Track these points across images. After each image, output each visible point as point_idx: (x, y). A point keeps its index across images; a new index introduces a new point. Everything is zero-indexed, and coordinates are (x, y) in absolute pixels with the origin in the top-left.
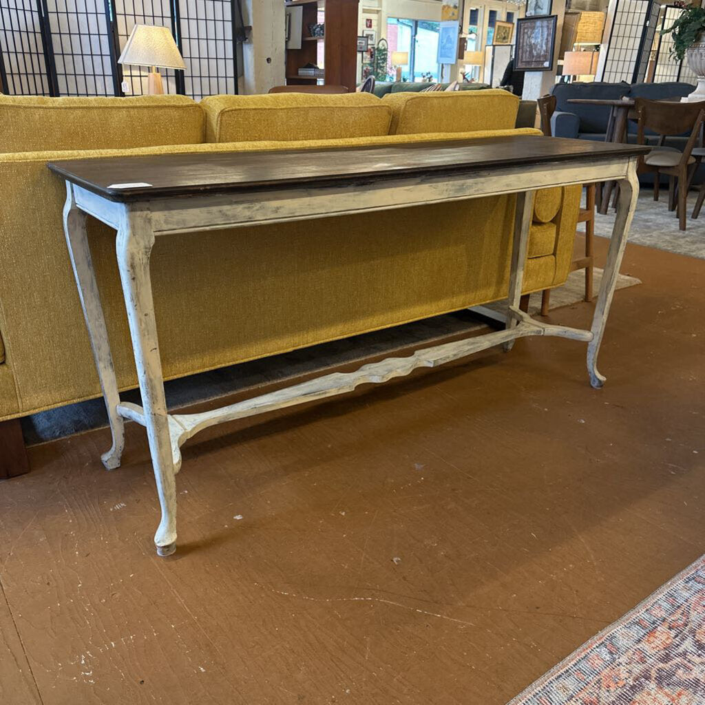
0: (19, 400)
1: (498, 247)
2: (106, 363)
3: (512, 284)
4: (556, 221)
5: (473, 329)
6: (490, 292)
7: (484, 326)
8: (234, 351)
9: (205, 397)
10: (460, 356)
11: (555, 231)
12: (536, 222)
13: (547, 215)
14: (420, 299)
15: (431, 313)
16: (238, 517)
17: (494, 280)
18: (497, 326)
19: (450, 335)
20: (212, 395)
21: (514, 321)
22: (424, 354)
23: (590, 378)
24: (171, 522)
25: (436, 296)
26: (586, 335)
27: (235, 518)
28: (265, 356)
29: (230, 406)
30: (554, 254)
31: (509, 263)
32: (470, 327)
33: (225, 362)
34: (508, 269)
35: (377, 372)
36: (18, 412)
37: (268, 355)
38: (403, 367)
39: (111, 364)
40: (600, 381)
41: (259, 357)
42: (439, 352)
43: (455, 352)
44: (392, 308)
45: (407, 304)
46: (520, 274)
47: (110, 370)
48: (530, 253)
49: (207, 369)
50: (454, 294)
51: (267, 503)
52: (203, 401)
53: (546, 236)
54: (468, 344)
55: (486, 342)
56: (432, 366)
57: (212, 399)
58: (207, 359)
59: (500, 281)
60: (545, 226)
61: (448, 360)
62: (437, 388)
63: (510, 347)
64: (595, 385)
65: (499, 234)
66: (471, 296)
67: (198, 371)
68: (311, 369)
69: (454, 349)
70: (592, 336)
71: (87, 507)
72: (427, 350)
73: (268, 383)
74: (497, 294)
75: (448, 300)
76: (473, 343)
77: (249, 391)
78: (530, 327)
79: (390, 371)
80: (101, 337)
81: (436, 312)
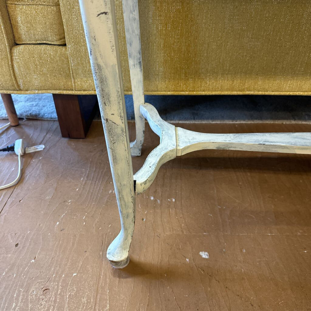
0: (73, 80)
2: (136, 61)
8: (267, 81)
9: (233, 119)
16: (204, 255)
20: (240, 119)
24: (126, 239)
27: (201, 253)
28: (297, 93)
29: (237, 135)
33: (254, 90)
36: (72, 90)
37: (301, 93)
39: (140, 63)
41: (291, 93)
47: (139, 69)
49: (235, 93)
51: (241, 251)
52: (231, 122)
57: (238, 122)
58: (237, 83)
67: (226, 93)
71: (97, 181)
73: (293, 122)
77: (273, 124)
80: (133, 32)
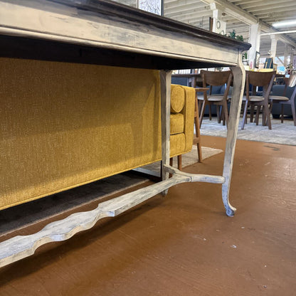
1: (152, 126)
3: (164, 150)
4: (183, 112)
5: (140, 183)
6: (150, 156)
7: (147, 180)
10: (137, 203)
11: (183, 118)
12: (173, 113)
13: (178, 108)
14: (102, 163)
15: (111, 172)
17: (152, 148)
18: (155, 179)
19: (126, 188)
21: (168, 174)
22: (106, 206)
23: (225, 210)
25: (114, 161)
26: (220, 179)
30: (184, 132)
31: (160, 137)
32: (138, 182)
34: (160, 141)
35: (60, 229)
38: (86, 220)
40: (233, 211)
42: (119, 202)
43: (132, 201)
44: (80, 170)
45: (92, 166)
46: (168, 143)
48: (171, 132)
50: (126, 158)
53: (179, 120)
54: (142, 193)
55: (153, 190)
56: (113, 215)
59: (155, 149)
60: (178, 115)
61: (127, 209)
62: (120, 231)
63: (166, 192)
64: (229, 214)
65: (152, 118)
66: (137, 160)
68: (14, 228)
69: (131, 199)
70: (224, 179)
72: (110, 201)
74: (154, 158)
75: (123, 163)
76: (145, 192)
78: (181, 177)
79: (74, 227)
81: (115, 172)
